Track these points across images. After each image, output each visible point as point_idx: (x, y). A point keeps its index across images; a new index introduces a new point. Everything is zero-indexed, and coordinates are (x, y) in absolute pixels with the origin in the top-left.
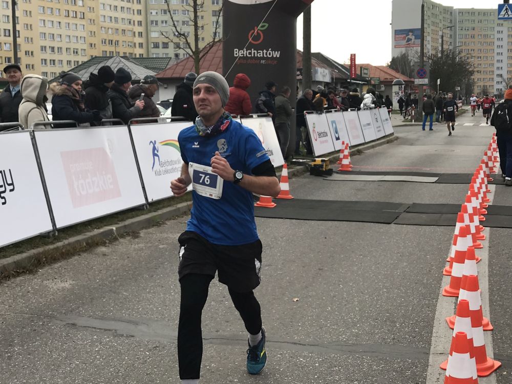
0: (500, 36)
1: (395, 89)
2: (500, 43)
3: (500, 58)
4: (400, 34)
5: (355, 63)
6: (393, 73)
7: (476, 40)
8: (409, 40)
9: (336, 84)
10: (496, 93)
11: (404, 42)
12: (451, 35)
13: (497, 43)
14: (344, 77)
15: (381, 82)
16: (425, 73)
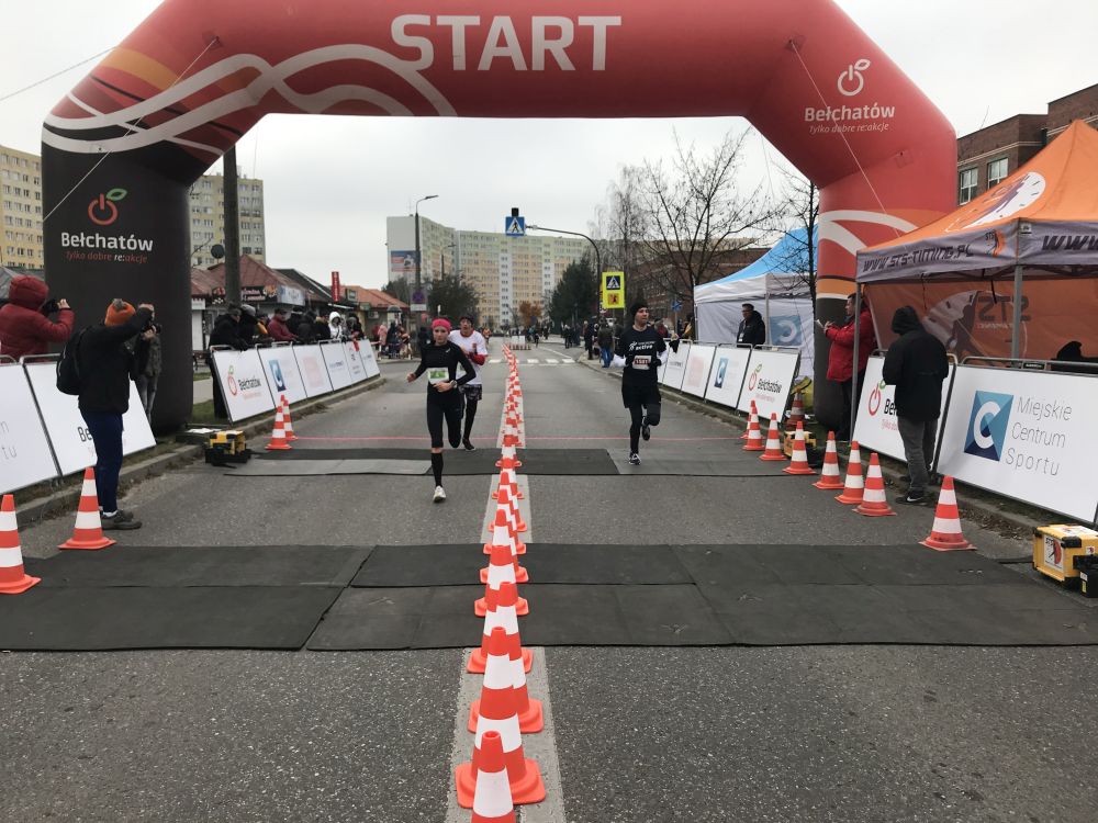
0: (505, 263)
1: (391, 317)
2: (504, 270)
3: (504, 286)
4: (396, 255)
5: (338, 282)
6: (388, 298)
7: (480, 266)
8: (408, 263)
9: (313, 308)
10: (502, 324)
11: (402, 265)
12: (453, 261)
13: (502, 270)
14: (324, 300)
15: (373, 309)
16: (422, 297)
